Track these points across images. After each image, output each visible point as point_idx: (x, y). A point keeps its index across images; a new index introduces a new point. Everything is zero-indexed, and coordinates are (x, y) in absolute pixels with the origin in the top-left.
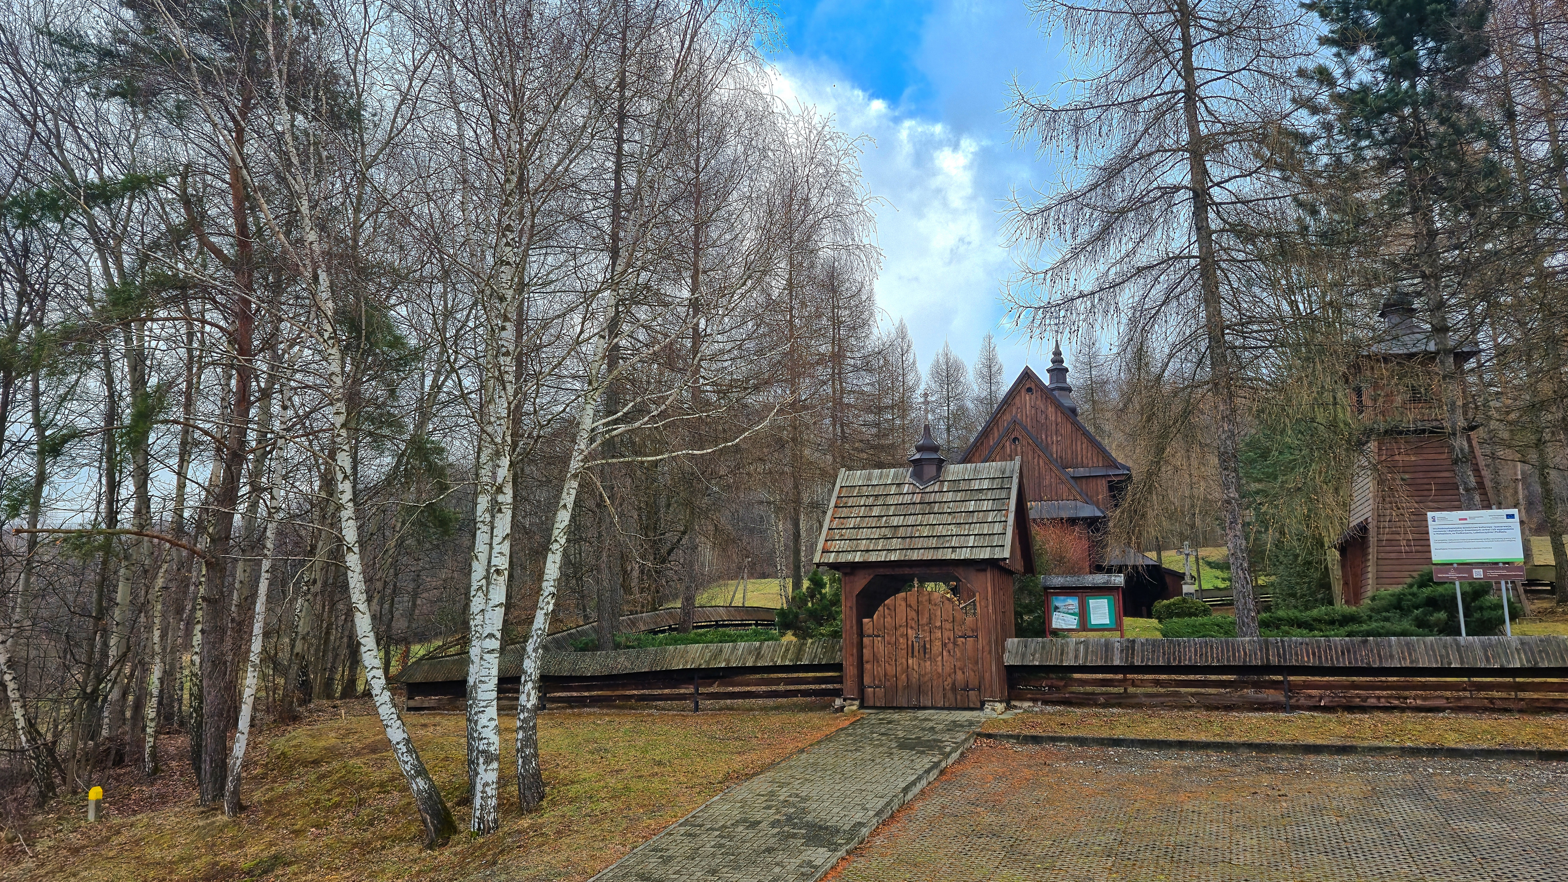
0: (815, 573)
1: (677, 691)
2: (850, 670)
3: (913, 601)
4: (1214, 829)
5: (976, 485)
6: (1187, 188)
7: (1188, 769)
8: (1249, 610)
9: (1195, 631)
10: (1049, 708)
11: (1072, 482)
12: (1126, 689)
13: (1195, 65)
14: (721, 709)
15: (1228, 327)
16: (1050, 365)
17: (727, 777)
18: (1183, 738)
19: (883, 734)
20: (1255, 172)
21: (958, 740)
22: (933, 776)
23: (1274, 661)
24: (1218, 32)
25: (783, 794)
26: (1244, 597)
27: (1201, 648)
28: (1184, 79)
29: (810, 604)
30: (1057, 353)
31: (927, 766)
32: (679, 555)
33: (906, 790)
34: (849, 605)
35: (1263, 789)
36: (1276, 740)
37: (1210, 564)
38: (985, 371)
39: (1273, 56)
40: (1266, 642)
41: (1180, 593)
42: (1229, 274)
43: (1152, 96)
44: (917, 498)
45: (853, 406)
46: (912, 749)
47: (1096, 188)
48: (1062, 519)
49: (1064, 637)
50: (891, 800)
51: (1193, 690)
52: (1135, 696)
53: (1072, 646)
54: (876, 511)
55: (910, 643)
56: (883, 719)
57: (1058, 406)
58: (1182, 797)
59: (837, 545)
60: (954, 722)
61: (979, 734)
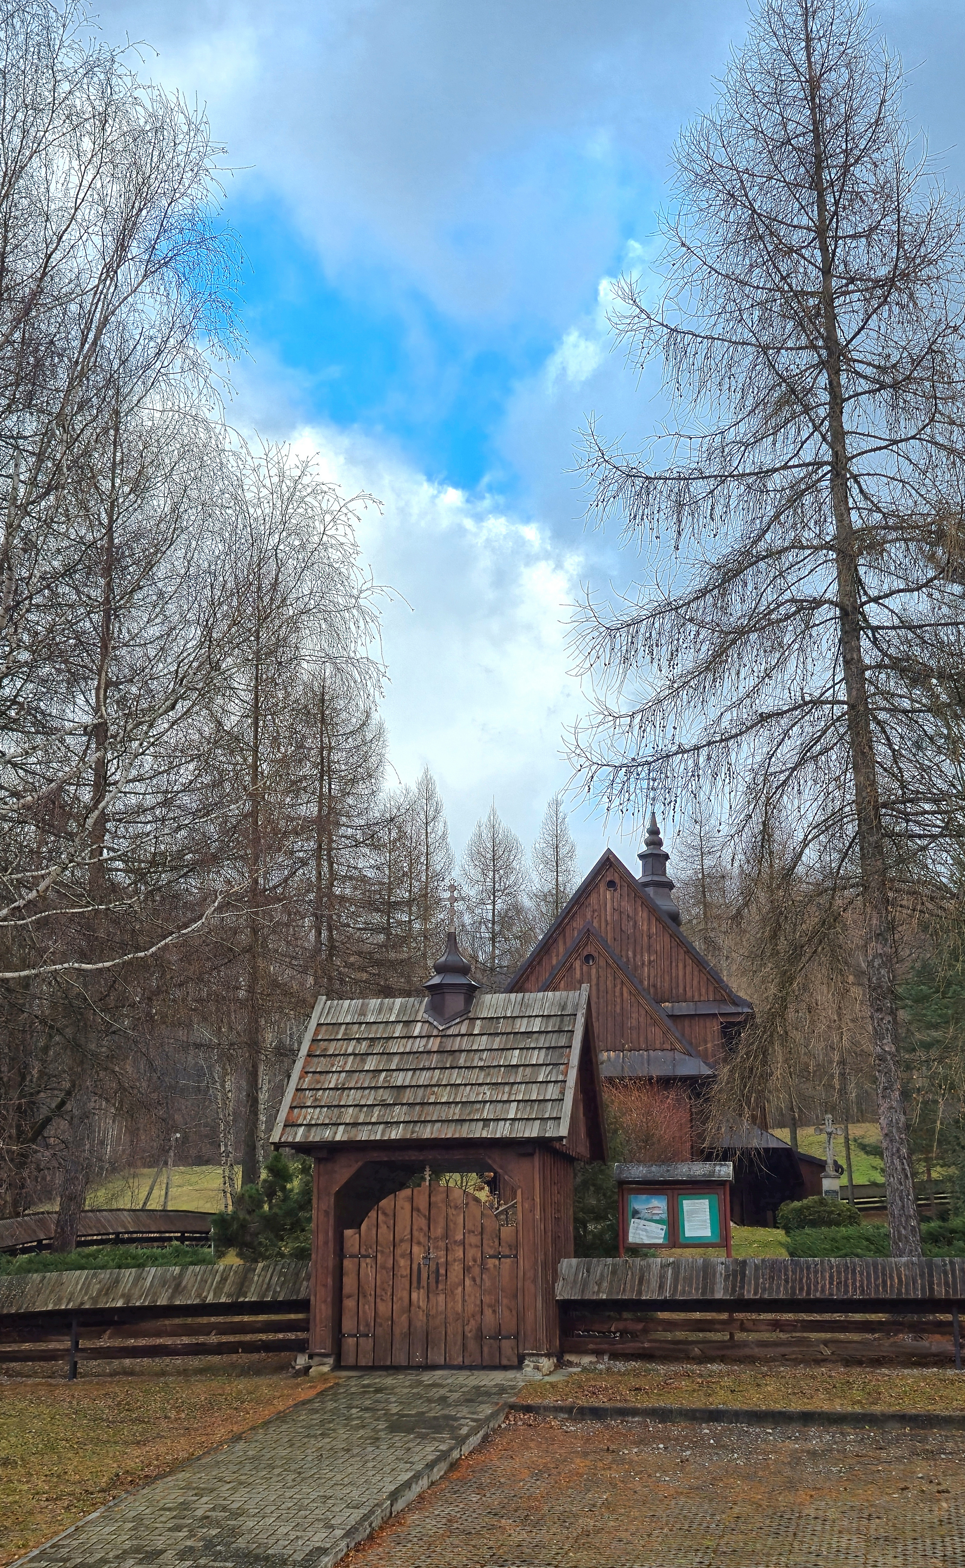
0: (277, 1159)
1: (42, 1346)
2: (322, 1310)
3: (422, 1202)
4: (844, 1543)
5: (522, 1026)
6: (832, 603)
7: (813, 1454)
8: (908, 1217)
9: (835, 1249)
10: (620, 1366)
11: (669, 1022)
12: (732, 1335)
13: (847, 427)
14: (113, 1374)
15: (884, 805)
16: (644, 848)
17: (116, 1481)
18: (809, 1408)
19: (367, 1409)
20: (925, 585)
21: (481, 1416)
22: (438, 1472)
23: (940, 1292)
24: (877, 382)
25: (203, 1506)
26: (901, 1199)
27: (839, 1273)
28: (831, 446)
29: (266, 1207)
30: (654, 831)
31: (431, 1457)
32: (59, 1129)
33: (394, 1496)
34: (323, 1206)
35: (916, 1483)
36: (939, 1409)
37: (863, 1147)
38: (550, 853)
39: (952, 423)
40: (930, 1265)
41: (819, 1192)
42: (888, 729)
43: (785, 467)
44: (434, 1044)
45: (348, 900)
46: (409, 1431)
47: (704, 595)
48: (651, 1078)
49: (646, 1255)
50: (371, 1512)
51: (829, 1335)
52: (745, 1344)
53: (656, 1270)
54: (371, 1064)
55: (415, 1267)
56: (368, 1386)
57: (653, 910)
58: (802, 1496)
59: (311, 1115)
60: (477, 1388)
61: (512, 1407)
